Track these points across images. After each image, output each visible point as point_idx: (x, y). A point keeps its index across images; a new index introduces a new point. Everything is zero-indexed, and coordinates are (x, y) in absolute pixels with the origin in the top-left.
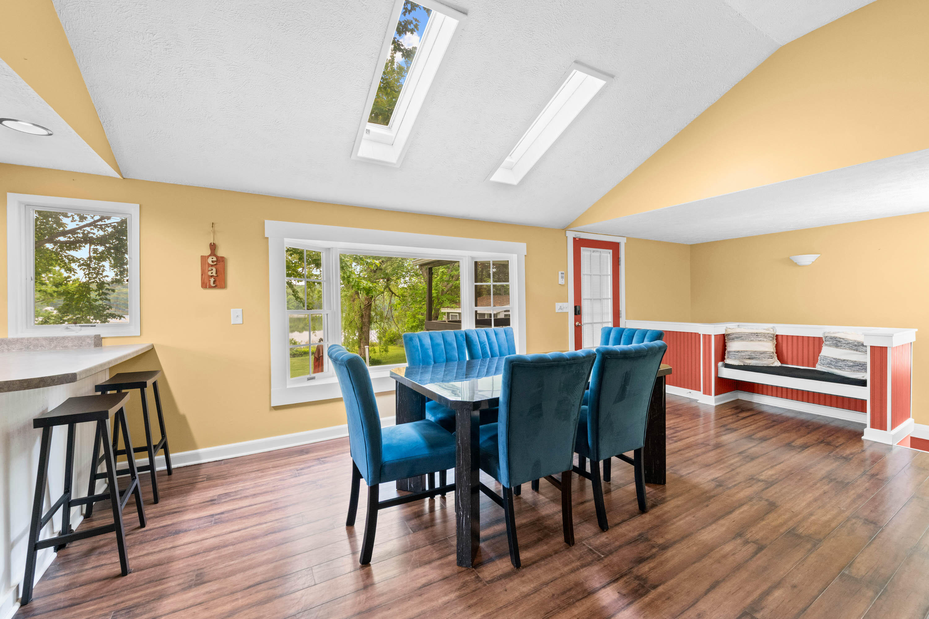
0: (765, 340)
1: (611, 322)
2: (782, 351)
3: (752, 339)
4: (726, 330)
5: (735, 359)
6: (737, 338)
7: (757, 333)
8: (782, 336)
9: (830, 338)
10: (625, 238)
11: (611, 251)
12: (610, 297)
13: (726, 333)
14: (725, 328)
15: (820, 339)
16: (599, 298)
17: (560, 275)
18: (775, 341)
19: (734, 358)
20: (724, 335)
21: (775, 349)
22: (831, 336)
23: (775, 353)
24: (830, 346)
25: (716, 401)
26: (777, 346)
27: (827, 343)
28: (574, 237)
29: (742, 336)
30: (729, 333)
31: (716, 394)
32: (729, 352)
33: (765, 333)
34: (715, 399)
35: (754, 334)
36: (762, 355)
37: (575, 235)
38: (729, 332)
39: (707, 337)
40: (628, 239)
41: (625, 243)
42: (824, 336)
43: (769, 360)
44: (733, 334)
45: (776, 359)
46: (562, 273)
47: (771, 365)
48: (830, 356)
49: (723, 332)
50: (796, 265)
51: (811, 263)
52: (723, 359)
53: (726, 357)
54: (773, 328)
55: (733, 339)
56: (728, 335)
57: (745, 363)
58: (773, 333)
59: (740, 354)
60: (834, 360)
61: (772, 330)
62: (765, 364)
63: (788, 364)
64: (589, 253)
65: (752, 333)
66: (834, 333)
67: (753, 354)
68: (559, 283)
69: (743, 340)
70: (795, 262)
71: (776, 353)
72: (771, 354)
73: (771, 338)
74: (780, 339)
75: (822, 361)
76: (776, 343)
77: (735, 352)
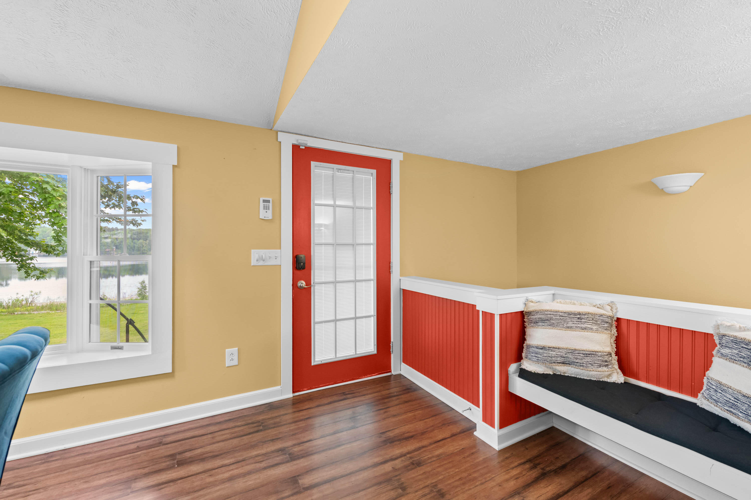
0: (595, 327)
1: (373, 280)
2: (628, 353)
3: (568, 325)
4: (525, 304)
5: (538, 361)
6: (543, 321)
7: (579, 314)
8: (628, 321)
9: (732, 341)
10: (402, 154)
11: (374, 172)
12: (372, 242)
13: (525, 310)
14: (523, 300)
15: (708, 337)
16: (351, 242)
17: (262, 204)
18: (614, 331)
19: (535, 359)
20: (522, 314)
21: (614, 346)
22: (735, 337)
23: (613, 355)
24: (732, 360)
25: (501, 439)
26: (618, 340)
27: (726, 351)
28: (295, 143)
29: (551, 319)
30: (531, 309)
31: (502, 426)
32: (529, 346)
33: (595, 314)
34: (499, 437)
35: (575, 314)
36: (588, 359)
37: (297, 140)
38: (532, 307)
39: (489, 317)
40: (406, 155)
41: (401, 161)
42: (718, 334)
43: (600, 369)
44: (537, 312)
45: (616, 366)
46: (264, 201)
47: (606, 379)
48: (733, 386)
49: (520, 308)
50: (662, 192)
51: (687, 188)
52: (519, 359)
53: (523, 355)
54: (612, 305)
55: (536, 322)
56: (529, 313)
57: (555, 370)
58: (610, 314)
59: (546, 353)
60: (743, 399)
61: (609, 308)
62: (592, 377)
63: (638, 378)
64: (330, 172)
65: (570, 314)
66: (741, 329)
67: (570, 356)
68: (260, 218)
69: (552, 325)
70: (661, 188)
71: (617, 354)
72: (606, 358)
73: (606, 325)
74: (624, 326)
75: (713, 393)
76: (616, 334)
77: (537, 348)
